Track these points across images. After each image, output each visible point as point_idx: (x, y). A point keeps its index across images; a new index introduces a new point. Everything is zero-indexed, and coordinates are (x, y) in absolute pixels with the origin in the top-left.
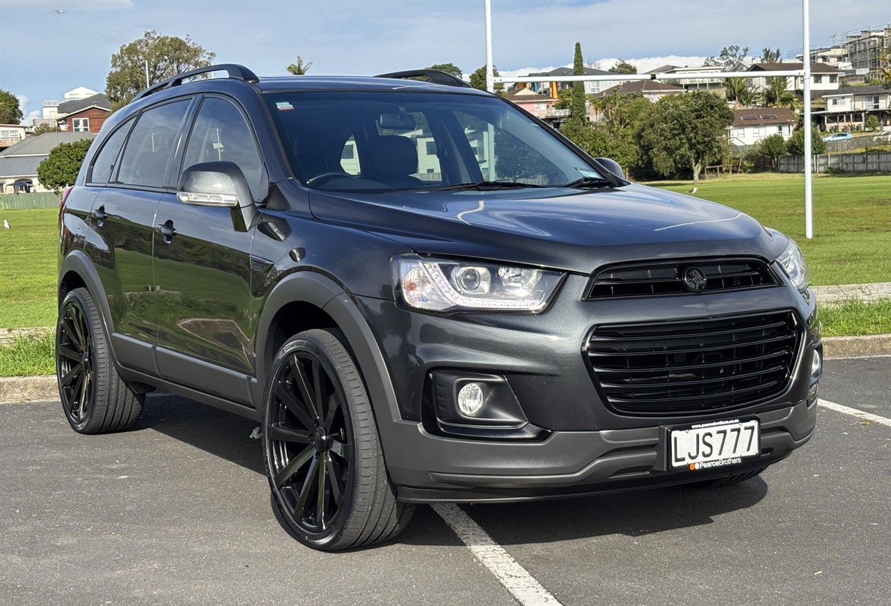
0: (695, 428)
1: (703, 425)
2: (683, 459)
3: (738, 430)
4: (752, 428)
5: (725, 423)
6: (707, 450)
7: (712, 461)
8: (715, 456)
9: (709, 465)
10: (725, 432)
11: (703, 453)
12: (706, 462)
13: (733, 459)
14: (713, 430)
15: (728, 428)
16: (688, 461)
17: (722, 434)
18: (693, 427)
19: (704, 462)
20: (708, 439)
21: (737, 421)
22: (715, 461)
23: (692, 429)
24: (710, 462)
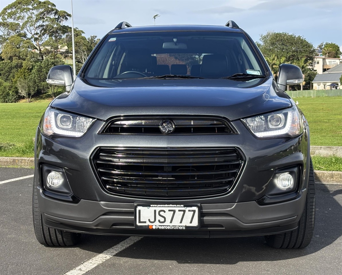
0: (153, 207)
1: (158, 206)
2: (145, 222)
3: (184, 211)
4: (194, 211)
5: (173, 206)
6: (162, 220)
7: (165, 226)
8: (167, 223)
9: (163, 228)
10: (174, 211)
11: (159, 221)
12: (161, 226)
13: (179, 226)
14: (166, 209)
15: (177, 209)
16: (148, 223)
17: (172, 212)
18: (151, 206)
19: (159, 226)
20: (162, 213)
21: (183, 206)
22: (167, 226)
23: (151, 207)
24: (163, 226)
